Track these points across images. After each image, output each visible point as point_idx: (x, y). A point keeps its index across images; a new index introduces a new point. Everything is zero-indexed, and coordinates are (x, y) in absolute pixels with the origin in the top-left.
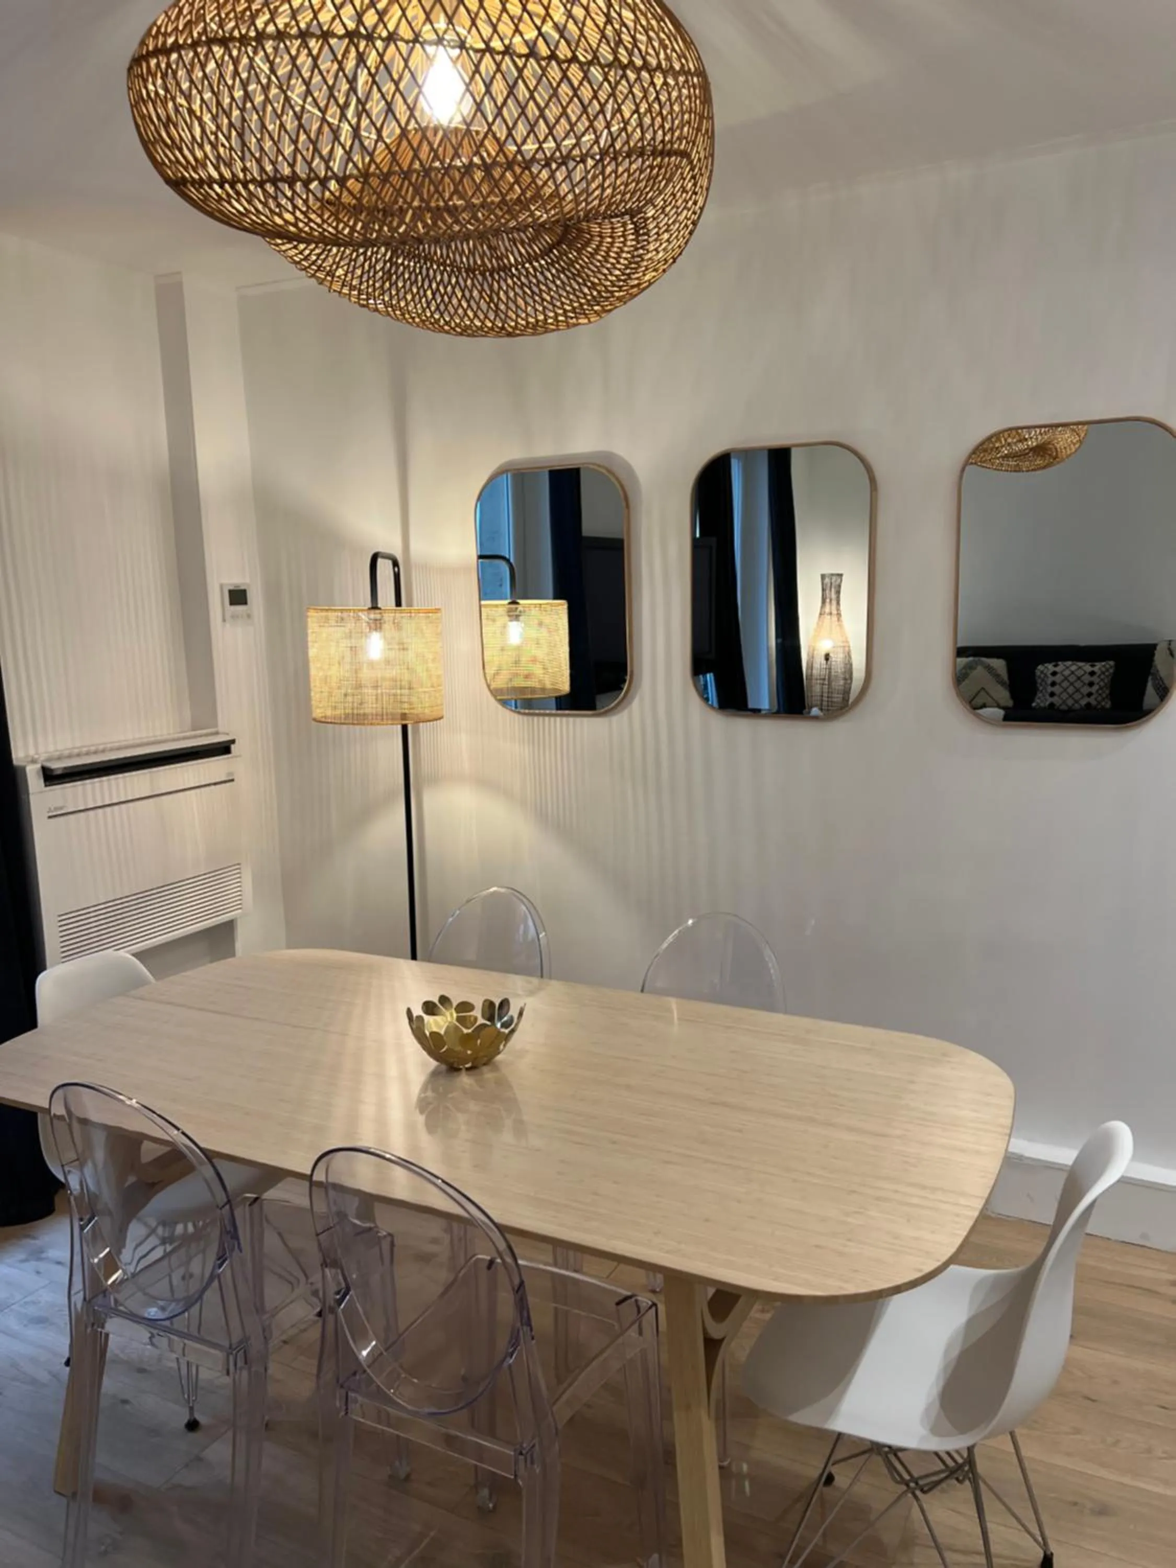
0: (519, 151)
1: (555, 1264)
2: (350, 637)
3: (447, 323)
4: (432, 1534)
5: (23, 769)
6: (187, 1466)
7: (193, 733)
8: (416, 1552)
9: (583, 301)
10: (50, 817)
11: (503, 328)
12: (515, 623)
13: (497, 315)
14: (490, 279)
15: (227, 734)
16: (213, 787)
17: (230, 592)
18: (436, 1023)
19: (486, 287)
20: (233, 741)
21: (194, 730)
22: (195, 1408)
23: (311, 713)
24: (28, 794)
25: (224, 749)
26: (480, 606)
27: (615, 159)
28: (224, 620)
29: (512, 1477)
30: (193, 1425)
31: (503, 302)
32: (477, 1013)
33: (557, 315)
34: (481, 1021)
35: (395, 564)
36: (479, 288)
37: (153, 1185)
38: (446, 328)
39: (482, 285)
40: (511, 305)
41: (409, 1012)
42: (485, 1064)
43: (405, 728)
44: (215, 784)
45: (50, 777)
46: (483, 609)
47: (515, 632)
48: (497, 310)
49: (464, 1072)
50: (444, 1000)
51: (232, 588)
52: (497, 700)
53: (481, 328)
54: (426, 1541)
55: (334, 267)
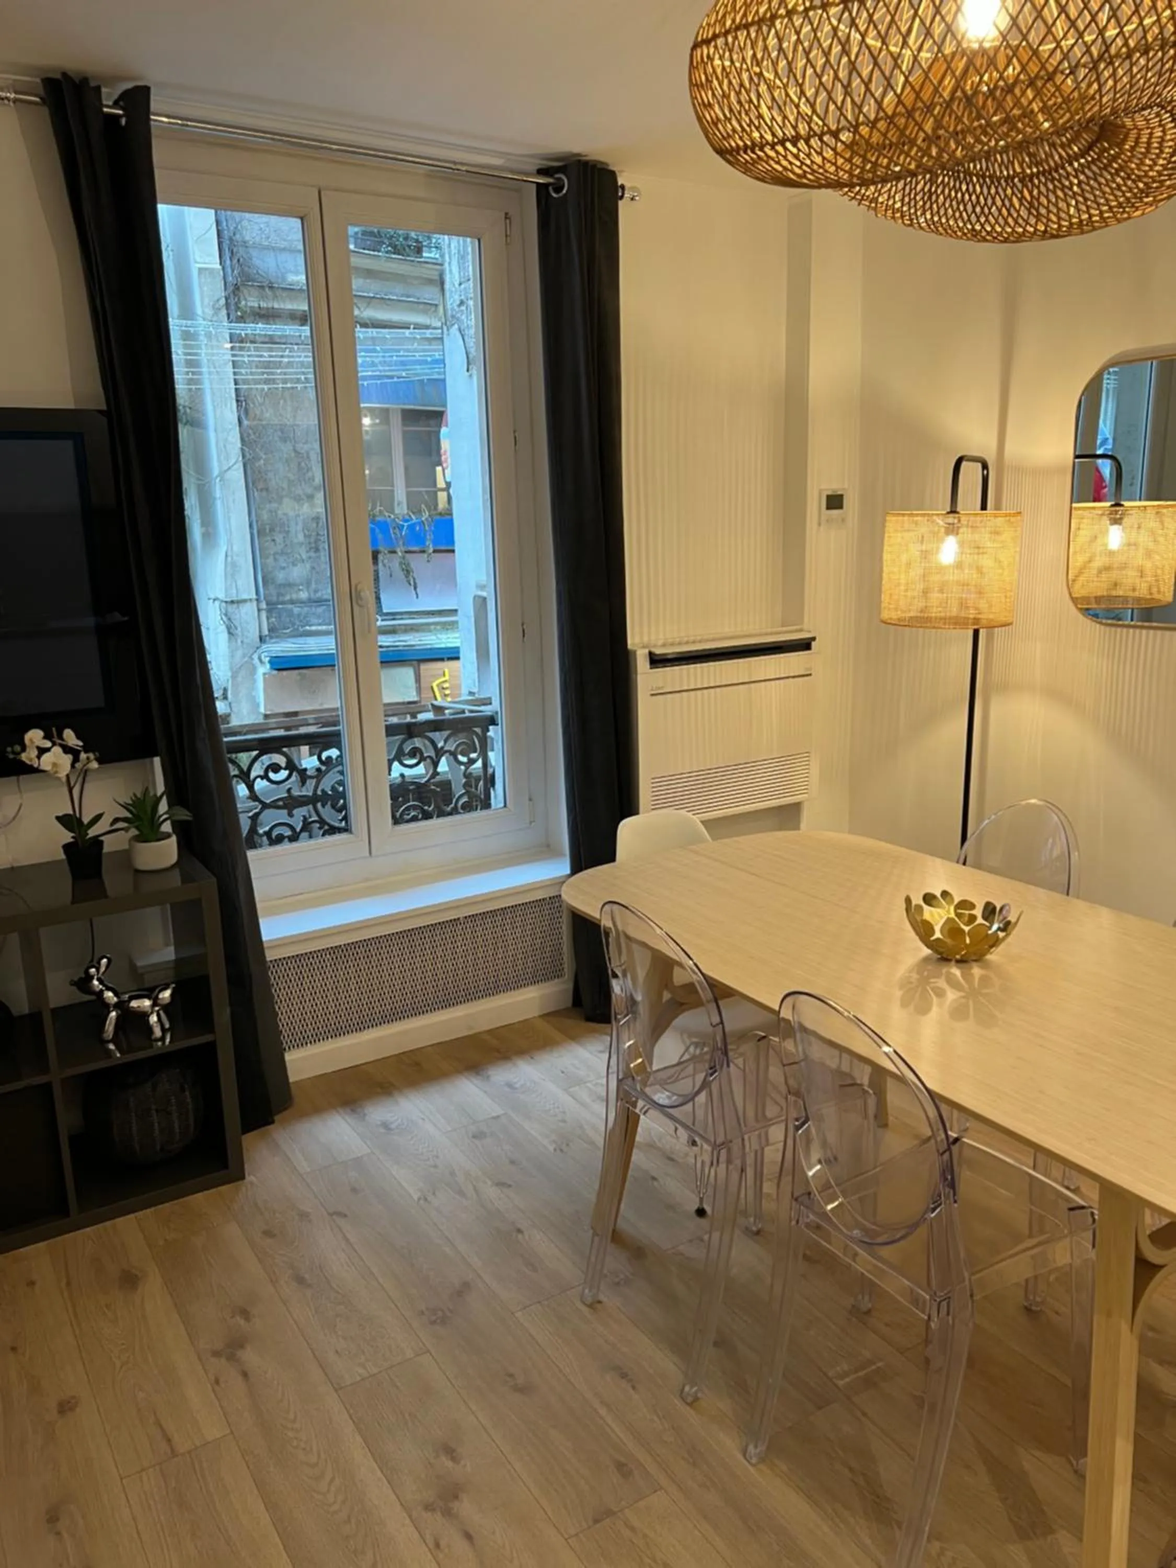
0: (1001, 78)
1: (1034, 1168)
2: (922, 542)
3: (988, 233)
4: (880, 1364)
5: (635, 652)
6: (691, 1241)
7: (784, 629)
8: (861, 1374)
9: (1128, 195)
10: (652, 695)
11: (1045, 232)
12: (1116, 527)
13: (1038, 220)
14: (1030, 185)
15: (809, 632)
16: (791, 680)
17: (828, 497)
18: (932, 914)
19: (1026, 193)
20: (814, 639)
21: (783, 626)
22: (705, 1199)
23: (880, 613)
24: (636, 674)
25: (805, 645)
26: (1071, 508)
27: (1111, 63)
28: (819, 524)
29: (926, 1318)
30: (701, 1212)
31: (1043, 206)
32: (978, 912)
33: (1101, 213)
34: (980, 920)
35: (985, 466)
36: (1019, 196)
37: (682, 1004)
38: (988, 238)
39: (1021, 192)
40: (1052, 208)
41: (908, 900)
42: (976, 961)
43: (976, 633)
44: (794, 677)
45: (656, 661)
46: (1073, 511)
47: (1115, 537)
48: (1038, 217)
49: (953, 963)
50: (945, 894)
51: (830, 493)
52: (1077, 608)
53: (1023, 234)
54: (874, 1367)
55: (876, 195)
